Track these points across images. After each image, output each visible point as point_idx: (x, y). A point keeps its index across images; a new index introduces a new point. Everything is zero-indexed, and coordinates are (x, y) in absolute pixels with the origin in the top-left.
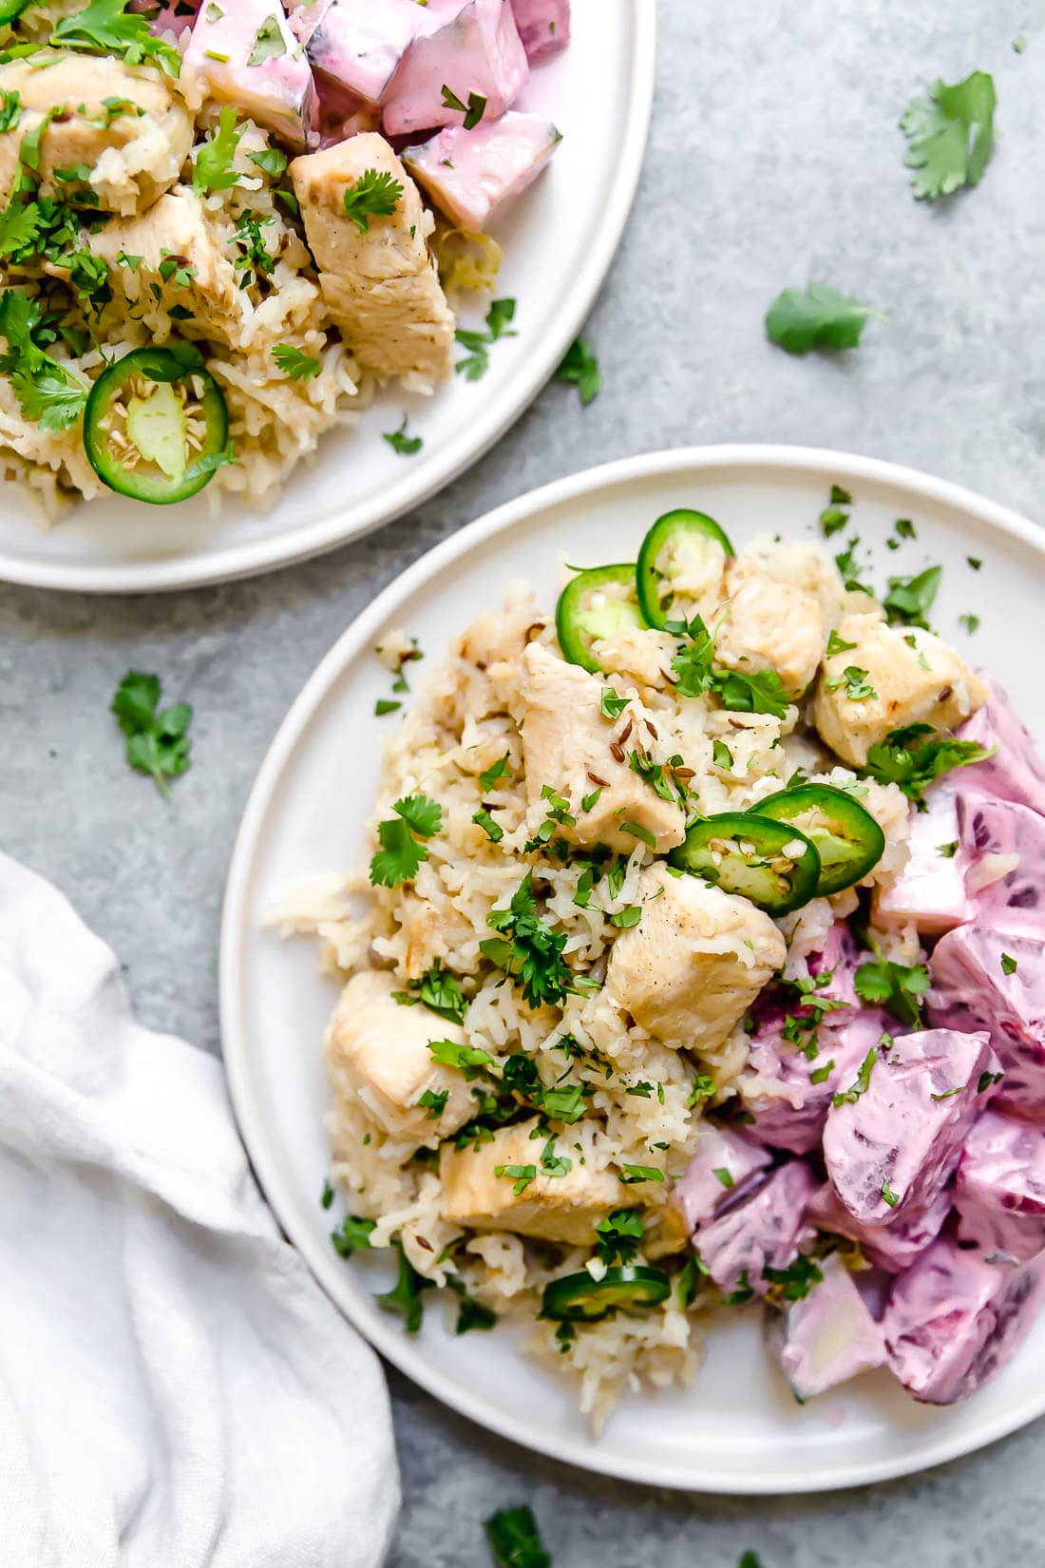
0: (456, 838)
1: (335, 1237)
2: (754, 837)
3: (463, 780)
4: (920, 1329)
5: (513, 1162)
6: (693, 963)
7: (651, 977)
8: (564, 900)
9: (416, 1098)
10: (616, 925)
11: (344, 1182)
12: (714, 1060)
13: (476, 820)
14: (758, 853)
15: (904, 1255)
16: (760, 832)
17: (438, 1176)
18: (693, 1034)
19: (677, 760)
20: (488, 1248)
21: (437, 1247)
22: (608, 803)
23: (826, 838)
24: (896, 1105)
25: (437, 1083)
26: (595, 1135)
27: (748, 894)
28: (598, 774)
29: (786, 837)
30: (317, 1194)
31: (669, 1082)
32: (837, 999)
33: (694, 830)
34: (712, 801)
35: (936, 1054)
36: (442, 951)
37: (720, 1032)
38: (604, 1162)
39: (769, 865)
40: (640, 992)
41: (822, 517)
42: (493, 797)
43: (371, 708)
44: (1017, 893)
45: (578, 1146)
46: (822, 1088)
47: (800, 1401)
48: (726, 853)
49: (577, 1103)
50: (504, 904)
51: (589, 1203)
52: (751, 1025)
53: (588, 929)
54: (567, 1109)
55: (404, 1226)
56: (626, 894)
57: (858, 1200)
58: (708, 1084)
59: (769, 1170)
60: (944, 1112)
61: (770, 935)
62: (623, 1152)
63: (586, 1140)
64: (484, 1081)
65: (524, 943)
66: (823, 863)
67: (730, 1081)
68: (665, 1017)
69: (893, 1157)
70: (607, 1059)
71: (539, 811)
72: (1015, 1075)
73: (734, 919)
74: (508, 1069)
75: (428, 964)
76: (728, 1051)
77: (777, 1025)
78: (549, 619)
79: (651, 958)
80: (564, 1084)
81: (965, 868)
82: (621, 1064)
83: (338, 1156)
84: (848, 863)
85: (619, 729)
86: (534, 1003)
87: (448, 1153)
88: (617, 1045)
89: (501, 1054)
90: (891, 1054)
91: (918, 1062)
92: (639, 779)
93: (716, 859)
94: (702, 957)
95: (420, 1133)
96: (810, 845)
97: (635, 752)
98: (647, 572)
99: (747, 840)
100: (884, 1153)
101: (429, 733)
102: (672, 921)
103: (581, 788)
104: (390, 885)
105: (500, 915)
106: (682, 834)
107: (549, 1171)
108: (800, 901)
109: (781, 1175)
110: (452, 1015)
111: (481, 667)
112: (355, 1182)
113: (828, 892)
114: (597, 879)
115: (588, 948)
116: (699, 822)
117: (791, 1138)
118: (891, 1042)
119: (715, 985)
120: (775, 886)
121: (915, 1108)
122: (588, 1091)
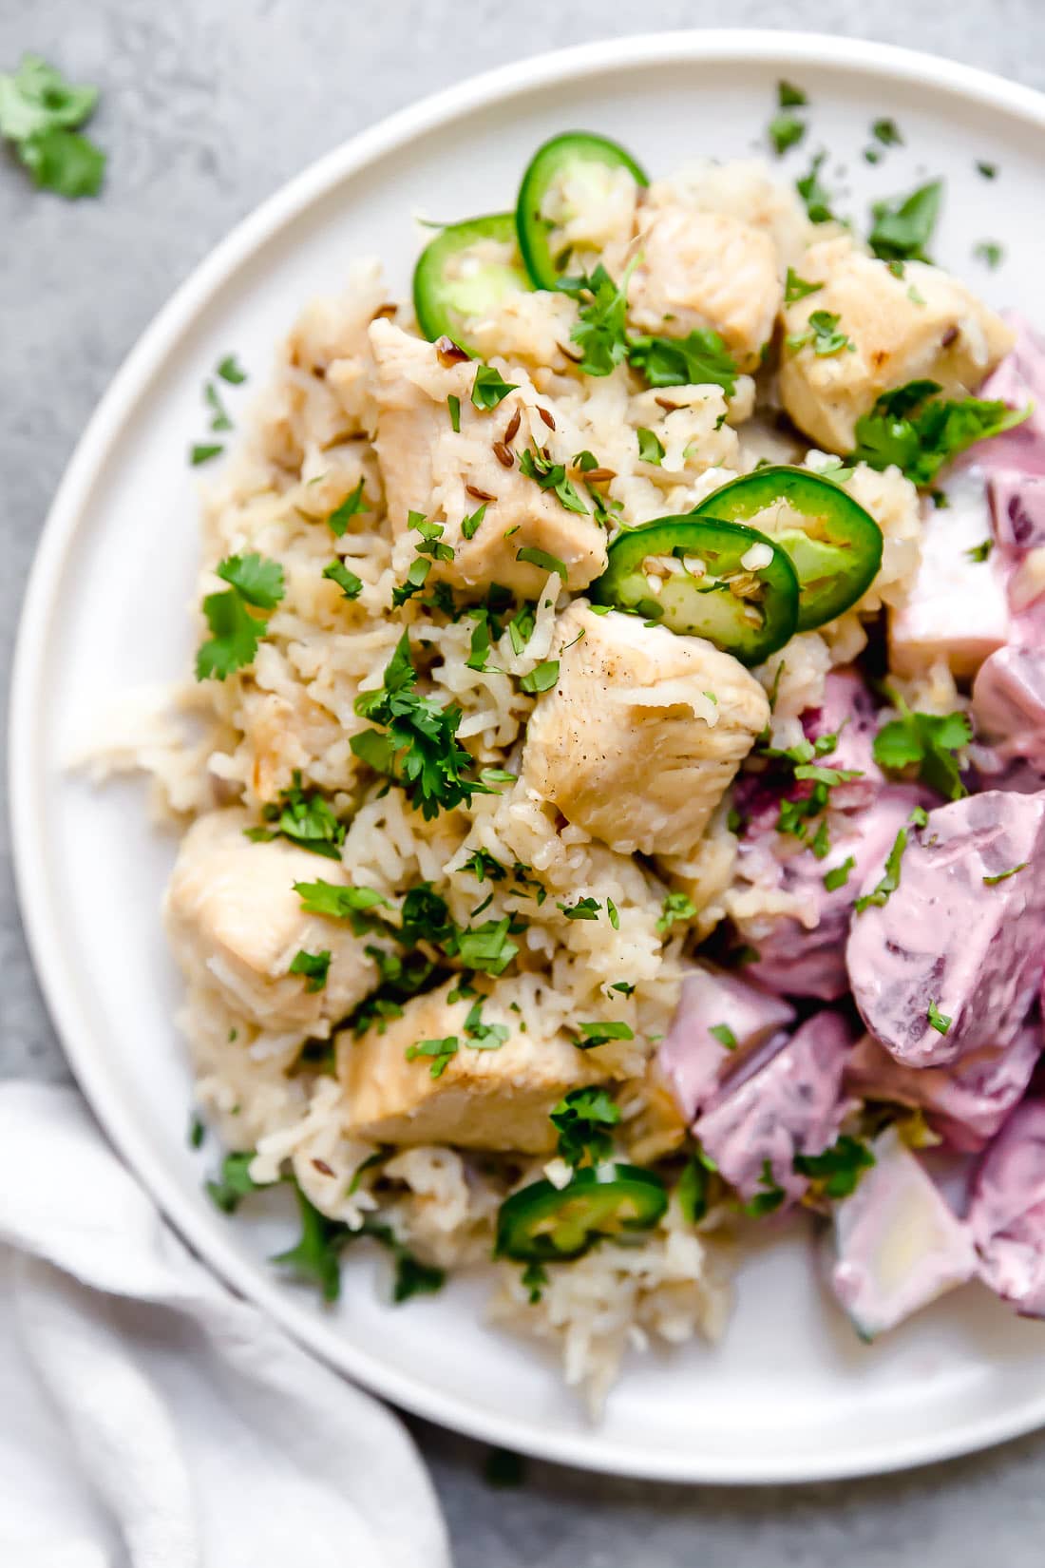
0: (306, 606)
1: (211, 1188)
2: (703, 548)
3: (309, 529)
4: (1018, 1221)
5: (428, 1037)
6: (632, 723)
7: (576, 752)
8: (454, 665)
9: (285, 963)
10: (528, 692)
11: (212, 1103)
12: (688, 871)
13: (328, 575)
14: (709, 571)
15: (983, 1118)
16: (708, 540)
17: (335, 1077)
18: (648, 832)
19: (586, 461)
20: (414, 1168)
21: (344, 1173)
22: (495, 523)
23: (802, 542)
24: (938, 900)
25: (313, 939)
26: (538, 993)
27: (709, 635)
28: (480, 485)
29: (743, 542)
30: (181, 1129)
31: (628, 904)
32: (847, 766)
33: (617, 549)
34: (641, 508)
35: (986, 825)
36: (302, 761)
37: (689, 827)
38: (552, 1025)
39: (727, 586)
40: (565, 774)
41: (772, 131)
42: (349, 543)
43: (181, 455)
45: (515, 1007)
46: (841, 895)
47: (866, 1339)
48: (666, 576)
49: (504, 942)
50: (375, 681)
51: (537, 1082)
52: (736, 822)
53: (492, 705)
54: (490, 953)
55: (295, 1149)
56: (537, 646)
57: (898, 1032)
58: (683, 905)
59: (791, 1029)
60: (1004, 899)
61: (742, 685)
62: (576, 1009)
63: (526, 999)
64: (381, 935)
65: (404, 725)
66: (804, 578)
67: (713, 898)
68: (608, 807)
69: (939, 969)
70: (536, 876)
71: (406, 545)
73: (685, 662)
74: (408, 912)
75: (285, 781)
76: (705, 856)
77: (770, 817)
78: (403, 299)
79: (576, 726)
80: (481, 920)
81: (1005, 576)
82: (555, 880)
83: (201, 1070)
84: (839, 576)
85: (502, 424)
86: (430, 813)
87: (345, 1039)
88: (545, 854)
89: (398, 894)
90: (926, 835)
91: (963, 839)
92: (534, 486)
93: (655, 584)
94: (641, 714)
95: (300, 1015)
96: (779, 553)
97: (528, 452)
98: (530, 222)
99: (694, 554)
100: (926, 966)
101: (263, 475)
102: (598, 672)
103: (459, 507)
104: (221, 677)
105: (369, 696)
106: (602, 557)
107: (476, 1043)
108: (780, 638)
109: (806, 1032)
110: (328, 847)
111: (319, 373)
112: (226, 1101)
113: (815, 622)
114: (497, 634)
115: (497, 730)
116: (624, 537)
117: (807, 977)
118: (925, 819)
119: (668, 756)
120: (741, 619)
121: (962, 901)
122: (518, 926)
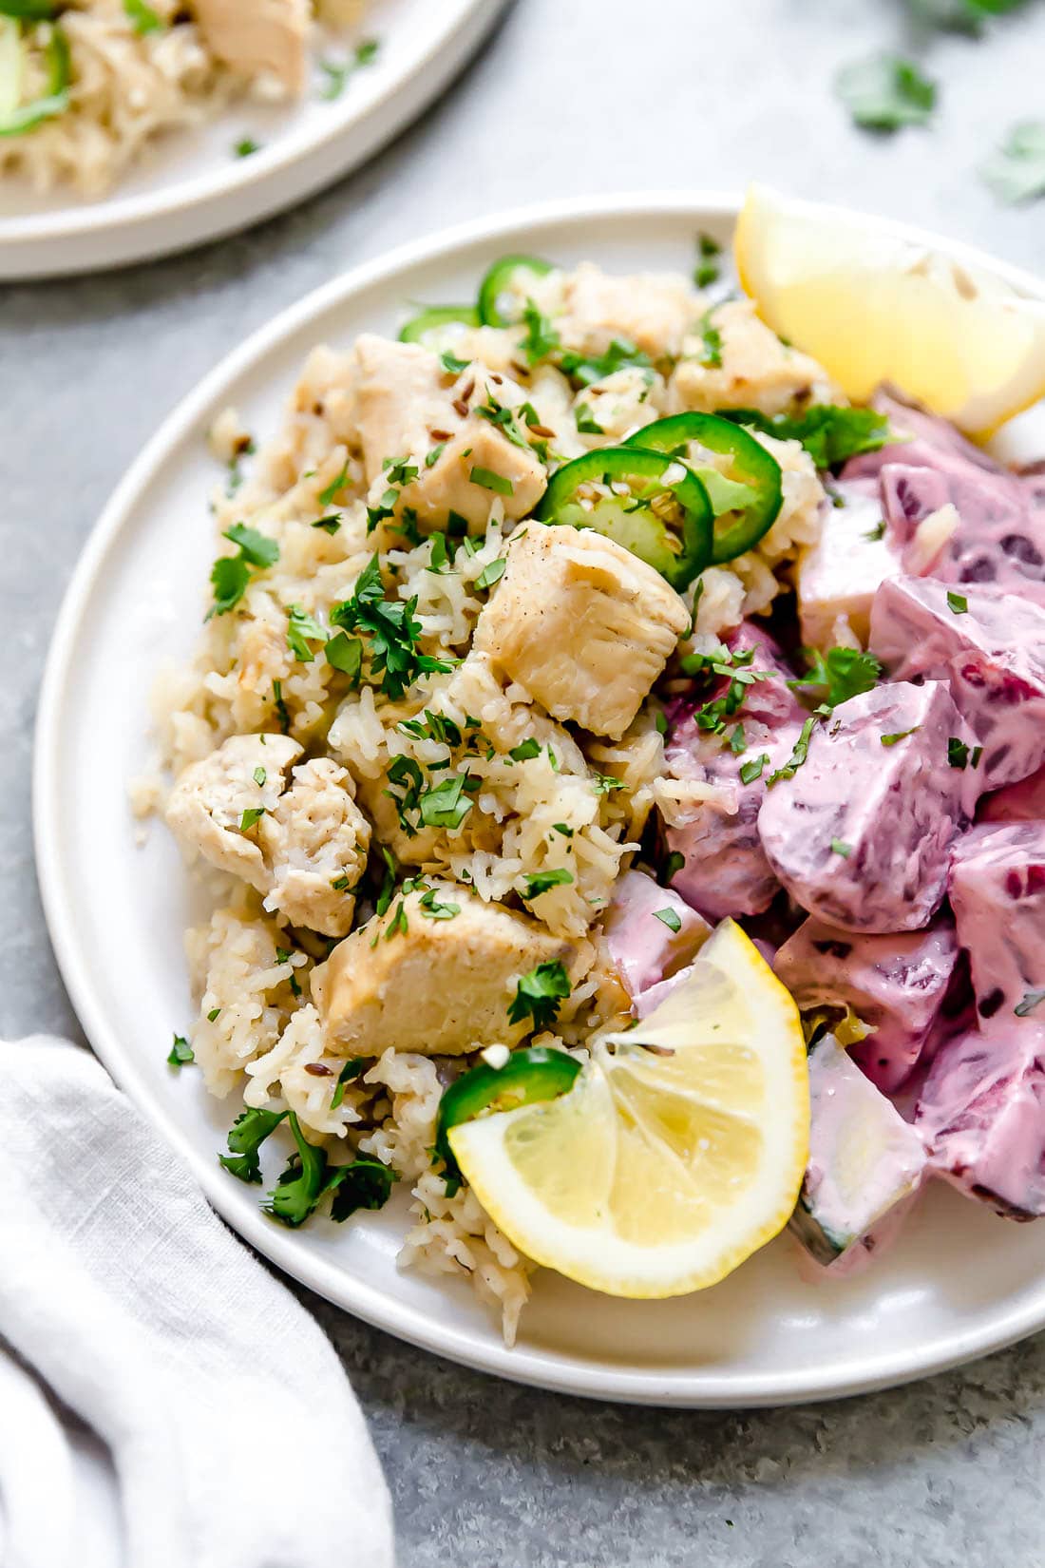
4: (960, 1117)
7: (518, 610)
8: (416, 580)
10: (483, 587)
12: (620, 757)
13: (314, 526)
14: (633, 492)
17: (313, 1003)
18: (582, 700)
19: (529, 412)
20: (391, 1073)
22: (453, 450)
23: (715, 476)
24: (840, 765)
26: (489, 865)
28: (440, 429)
32: (760, 671)
33: (555, 478)
35: (885, 709)
36: (284, 672)
37: (620, 709)
39: (648, 506)
40: (510, 632)
41: (695, 272)
44: (968, 565)
46: (757, 787)
48: (597, 498)
49: (459, 797)
50: (347, 593)
51: (490, 945)
52: (663, 724)
53: (449, 607)
54: (449, 807)
56: (487, 555)
57: (803, 864)
60: (898, 758)
65: (370, 615)
66: (716, 506)
67: (644, 781)
68: (546, 666)
69: (842, 812)
70: (485, 732)
71: (379, 483)
77: (691, 725)
79: (518, 595)
80: (440, 778)
81: (901, 552)
82: (503, 735)
84: (748, 512)
85: (460, 388)
86: (396, 697)
88: (491, 709)
90: (831, 723)
91: (865, 721)
93: (587, 508)
94: (574, 575)
96: (692, 476)
97: (481, 403)
99: (620, 477)
100: (829, 814)
103: (423, 447)
107: (431, 914)
108: (696, 566)
111: (318, 409)
114: (451, 552)
115: (452, 629)
116: (561, 469)
118: (829, 713)
119: (598, 623)
120: (661, 539)
121: (864, 760)
122: (473, 785)
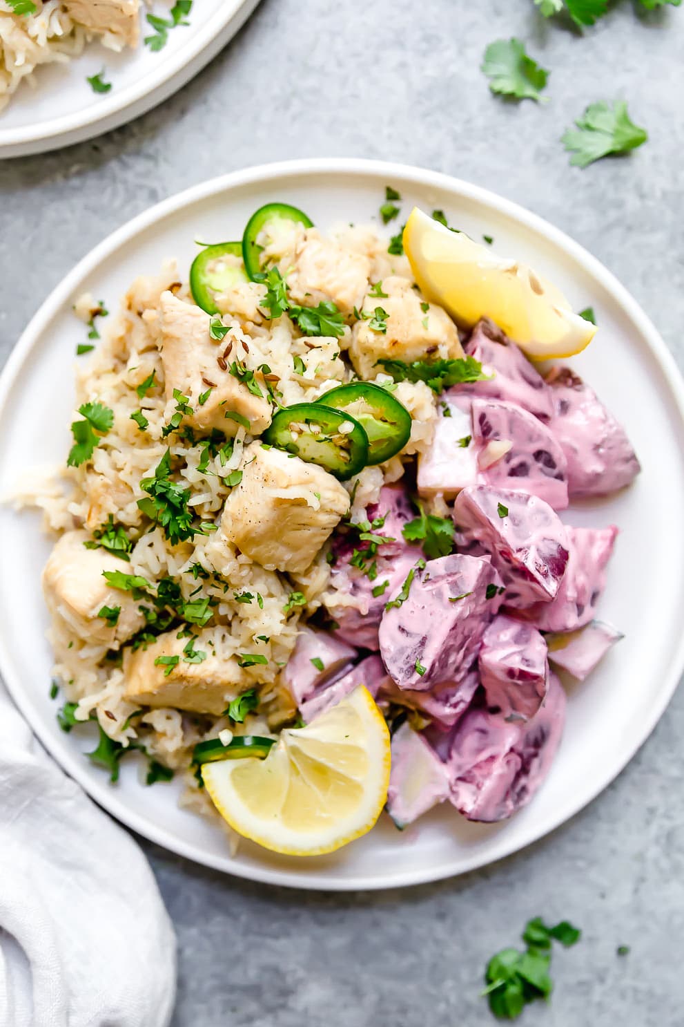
0: (122, 432)
1: (59, 717)
2: (320, 420)
3: (129, 393)
4: (469, 772)
5: (165, 655)
6: (274, 506)
7: (246, 518)
8: (191, 469)
9: (96, 612)
10: (228, 485)
11: (61, 677)
12: (304, 581)
13: (132, 418)
14: (323, 431)
15: (448, 717)
16: (322, 417)
17: (122, 670)
18: (283, 560)
19: (265, 369)
20: (156, 719)
21: (121, 719)
22: (215, 398)
23: (370, 421)
24: (426, 607)
25: (112, 601)
26: (224, 636)
27: (321, 463)
28: (209, 378)
29: (340, 419)
30: (47, 689)
31: (271, 595)
32: (387, 536)
33: (277, 417)
34: (291, 396)
35: (454, 571)
36: (114, 510)
37: (304, 559)
38: (228, 654)
39: (331, 440)
40: (240, 529)
41: (381, 210)
42: (147, 402)
43: (74, 350)
44: (514, 466)
45: (210, 643)
46: (380, 600)
47: (401, 829)
48: (301, 432)
49: (206, 610)
50: (151, 473)
51: (218, 682)
52: (331, 558)
53: (209, 490)
54: (199, 615)
55: (98, 704)
56: (233, 463)
57: (400, 673)
58: (299, 598)
59: (355, 662)
60: (457, 610)
61: (336, 490)
62: (241, 646)
63: (217, 639)
64: (147, 601)
65: (162, 498)
66: (371, 439)
67: (316, 595)
68: (262, 547)
69: (423, 643)
70: (224, 579)
71: (171, 406)
72: (513, 588)
73: (305, 477)
74: (161, 591)
75: (104, 519)
76: (313, 575)
77: (348, 557)
78: (185, 280)
79: (247, 505)
80: (195, 598)
81: (477, 454)
82: (233, 581)
83: (58, 661)
84: (390, 439)
85: (223, 347)
86: (174, 542)
87: (127, 652)
88: (228, 567)
89: (158, 581)
90: (425, 572)
91: (442, 577)
92: (236, 381)
93: (294, 436)
94: (280, 502)
95: (103, 638)
96: (357, 425)
97: (235, 363)
98: (249, 245)
99: (316, 422)
100: (417, 640)
101: (110, 363)
102: (260, 478)
103: (198, 388)
104: (77, 465)
105: (148, 480)
106: (268, 419)
107: (189, 660)
108: (358, 468)
109: (362, 665)
110: (123, 554)
111: (140, 314)
112: (67, 677)
113: (377, 461)
114: (214, 454)
115: (211, 502)
116: (281, 411)
117: (362, 638)
118: (424, 565)
119: (294, 524)
120: (338, 456)
121: (438, 608)
122: (214, 602)
